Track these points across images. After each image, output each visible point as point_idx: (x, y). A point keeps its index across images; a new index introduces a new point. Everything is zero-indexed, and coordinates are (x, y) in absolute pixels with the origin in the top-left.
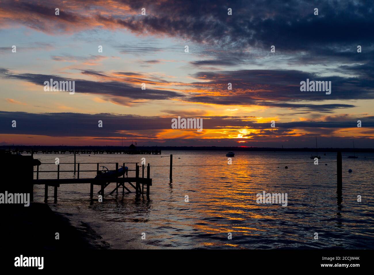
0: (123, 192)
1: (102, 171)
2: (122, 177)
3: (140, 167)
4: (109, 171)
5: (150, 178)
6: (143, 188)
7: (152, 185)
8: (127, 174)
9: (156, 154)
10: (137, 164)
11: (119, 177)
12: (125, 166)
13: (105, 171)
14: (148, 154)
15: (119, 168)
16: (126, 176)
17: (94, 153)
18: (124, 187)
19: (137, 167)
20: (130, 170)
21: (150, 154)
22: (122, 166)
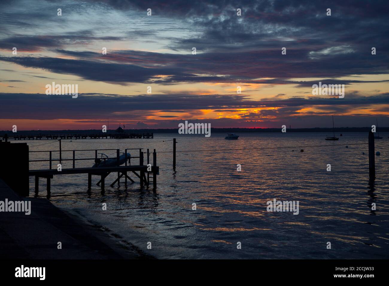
0: (126, 182)
1: (101, 159)
2: (124, 165)
3: (145, 153)
4: (109, 158)
5: (157, 166)
6: (148, 177)
7: (159, 174)
8: (129, 162)
9: (147, 138)
10: (140, 149)
11: (120, 166)
12: (127, 153)
13: (104, 159)
14: (138, 138)
15: (121, 154)
16: (128, 165)
17: (75, 138)
18: (127, 177)
19: (141, 154)
20: (133, 157)
21: (140, 138)
22: (123, 153)
